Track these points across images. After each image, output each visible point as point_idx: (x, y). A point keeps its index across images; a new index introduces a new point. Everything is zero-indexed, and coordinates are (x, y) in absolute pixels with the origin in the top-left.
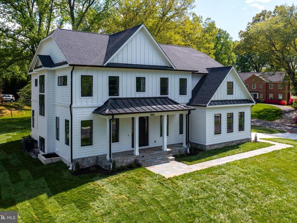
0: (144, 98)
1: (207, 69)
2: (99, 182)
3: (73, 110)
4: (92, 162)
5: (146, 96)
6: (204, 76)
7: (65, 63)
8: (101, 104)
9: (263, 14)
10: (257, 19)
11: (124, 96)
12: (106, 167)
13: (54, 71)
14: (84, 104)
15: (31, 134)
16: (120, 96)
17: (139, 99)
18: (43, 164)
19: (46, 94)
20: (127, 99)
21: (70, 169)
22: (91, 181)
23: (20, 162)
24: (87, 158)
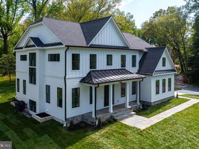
0: (112, 70)
1: (147, 49)
2: (93, 136)
3: (67, 81)
4: (80, 119)
5: (113, 68)
6: (145, 54)
7: (60, 44)
8: (85, 75)
9: (160, 11)
10: (156, 15)
11: (100, 69)
12: (92, 123)
13: (44, 50)
14: (74, 76)
15: (15, 97)
16: (97, 69)
17: (109, 70)
18: (39, 123)
19: (37, 67)
20: (101, 71)
21: (65, 125)
22: (87, 135)
23: (19, 121)
24: (76, 116)
